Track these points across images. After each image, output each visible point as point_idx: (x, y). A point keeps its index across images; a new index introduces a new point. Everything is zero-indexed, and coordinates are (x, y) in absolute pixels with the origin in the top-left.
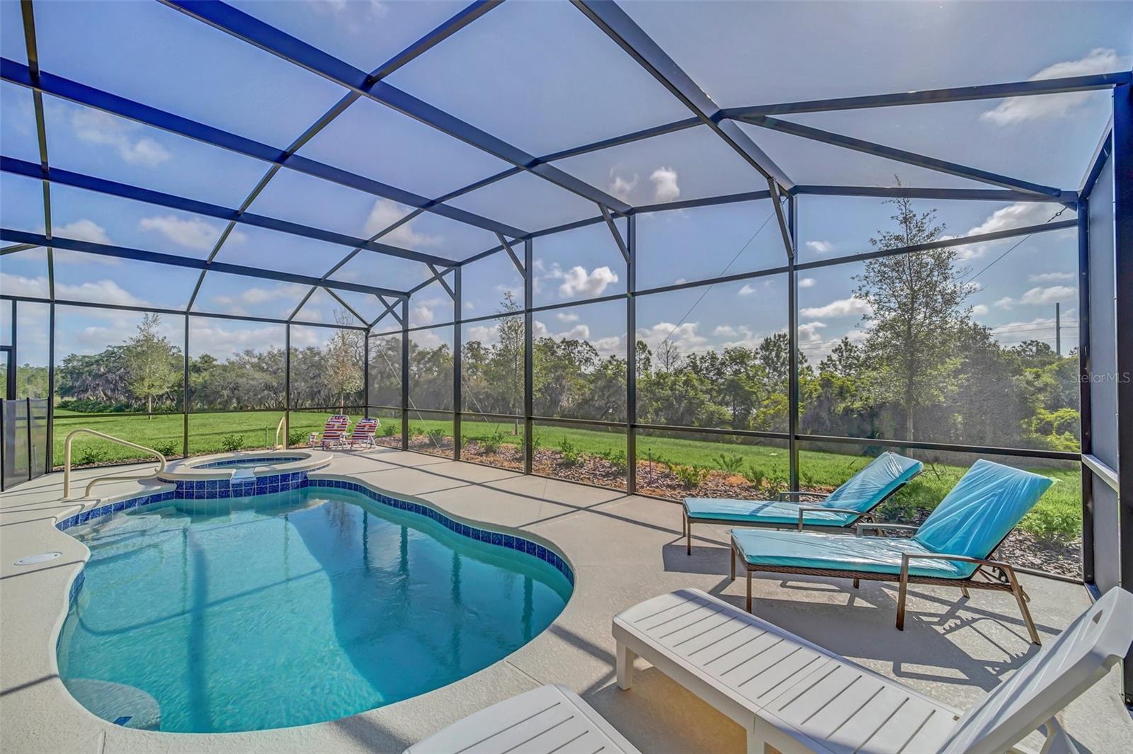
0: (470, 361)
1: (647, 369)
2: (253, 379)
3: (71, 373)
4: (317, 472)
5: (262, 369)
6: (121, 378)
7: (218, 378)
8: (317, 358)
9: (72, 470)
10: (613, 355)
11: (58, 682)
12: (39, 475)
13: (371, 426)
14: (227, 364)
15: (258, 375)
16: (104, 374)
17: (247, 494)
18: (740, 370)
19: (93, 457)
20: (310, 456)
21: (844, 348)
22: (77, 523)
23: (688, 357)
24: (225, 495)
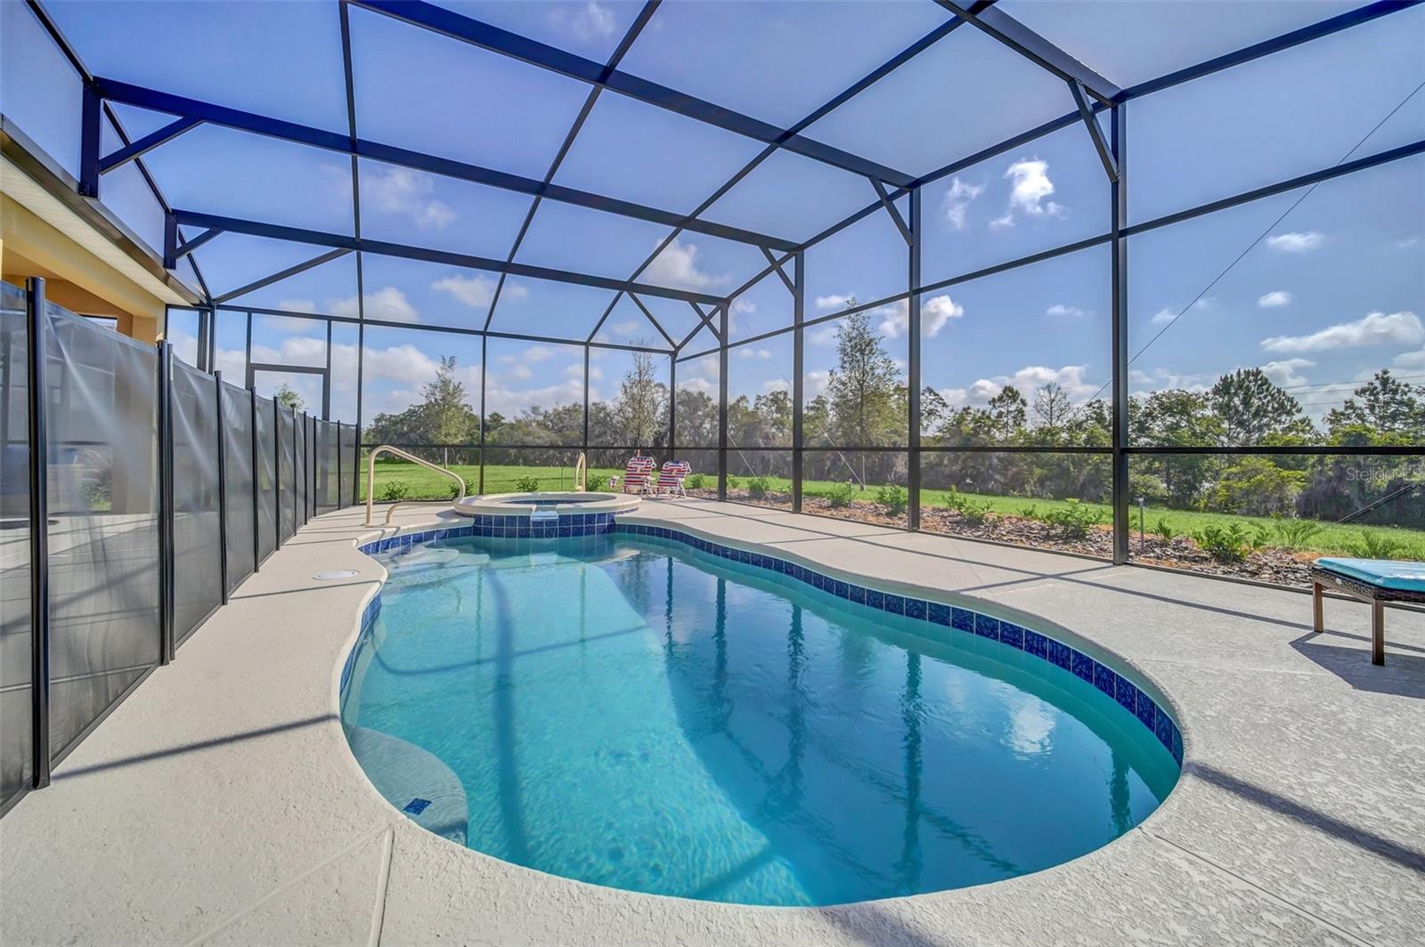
0: (775, 415)
1: (1019, 425)
2: (539, 438)
3: (380, 431)
4: (625, 515)
5: (546, 427)
6: (420, 437)
7: (506, 437)
8: (602, 415)
9: (374, 504)
10: (966, 407)
11: (337, 726)
12: (347, 506)
13: (679, 470)
14: (514, 422)
15: (544, 433)
16: (407, 432)
17: (549, 535)
18: (1178, 424)
19: (395, 493)
20: (615, 498)
21: (1380, 388)
22: (377, 550)
23: (1090, 405)
24: (524, 534)
